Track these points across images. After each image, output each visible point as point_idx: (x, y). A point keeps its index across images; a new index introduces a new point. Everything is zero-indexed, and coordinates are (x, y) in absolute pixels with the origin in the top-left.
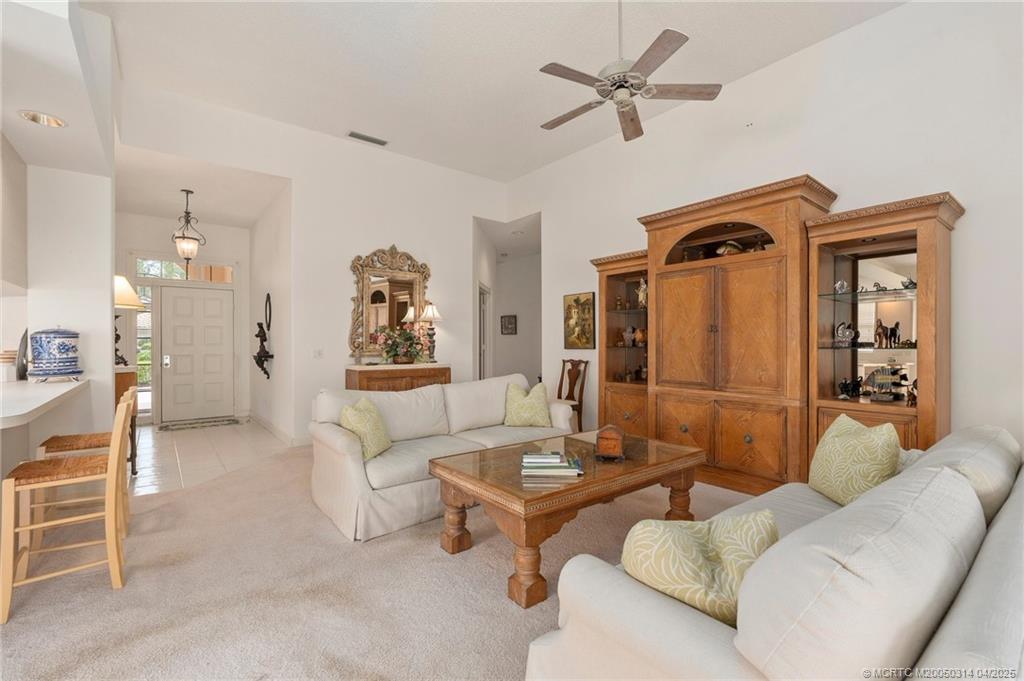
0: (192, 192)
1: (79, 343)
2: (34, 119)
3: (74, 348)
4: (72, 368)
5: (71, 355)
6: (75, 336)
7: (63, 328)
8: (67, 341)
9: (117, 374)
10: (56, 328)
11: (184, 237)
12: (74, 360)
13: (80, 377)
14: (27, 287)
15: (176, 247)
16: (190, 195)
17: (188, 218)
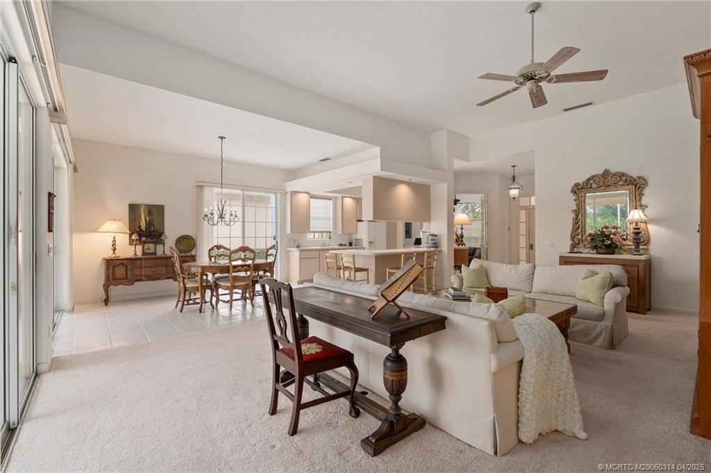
1: (438, 239)
13: (437, 248)
14: (430, 221)
16: (515, 167)
17: (514, 178)
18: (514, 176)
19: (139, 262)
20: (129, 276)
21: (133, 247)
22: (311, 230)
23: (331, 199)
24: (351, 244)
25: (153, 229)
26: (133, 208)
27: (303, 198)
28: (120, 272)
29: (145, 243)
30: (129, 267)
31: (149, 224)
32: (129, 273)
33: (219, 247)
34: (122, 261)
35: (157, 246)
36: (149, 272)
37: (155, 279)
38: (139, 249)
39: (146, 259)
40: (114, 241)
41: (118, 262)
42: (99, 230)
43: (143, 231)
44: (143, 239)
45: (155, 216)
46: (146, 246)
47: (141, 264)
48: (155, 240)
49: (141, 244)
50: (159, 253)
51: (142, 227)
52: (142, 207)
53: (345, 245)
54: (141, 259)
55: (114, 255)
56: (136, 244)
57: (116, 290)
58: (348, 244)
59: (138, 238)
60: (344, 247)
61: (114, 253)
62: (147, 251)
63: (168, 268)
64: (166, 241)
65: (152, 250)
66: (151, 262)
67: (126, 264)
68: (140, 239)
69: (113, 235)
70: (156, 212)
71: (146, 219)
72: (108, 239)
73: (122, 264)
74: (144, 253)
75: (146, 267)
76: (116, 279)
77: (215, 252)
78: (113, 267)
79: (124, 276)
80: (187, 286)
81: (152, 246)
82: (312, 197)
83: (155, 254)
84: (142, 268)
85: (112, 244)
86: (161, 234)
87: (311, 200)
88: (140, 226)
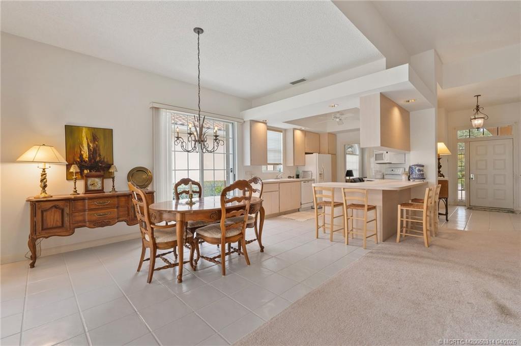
0: (480, 95)
1: (424, 169)
2: (409, 101)
3: (422, 171)
4: (422, 177)
5: (421, 173)
6: (423, 166)
7: (419, 164)
8: (420, 168)
9: (439, 181)
10: (417, 164)
11: (475, 119)
12: (423, 174)
13: (424, 180)
14: (410, 151)
15: (472, 124)
16: (479, 97)
17: (478, 108)
18: (478, 106)
19: (80, 203)
20: (67, 223)
21: (72, 183)
22: (268, 162)
23: (281, 132)
24: (298, 176)
25: (98, 159)
26: (71, 131)
27: (261, 127)
28: (53, 218)
29: (88, 176)
30: (67, 210)
31: (93, 153)
32: (66, 219)
33: (185, 181)
34: (56, 203)
35: (105, 181)
36: (95, 216)
37: (103, 224)
38: (80, 185)
39: (90, 199)
40: (44, 174)
41: (49, 205)
42: (20, 159)
43: (86, 162)
44: (86, 171)
45: (101, 143)
46: (90, 181)
47: (84, 206)
48: (102, 173)
49: (82, 178)
50: (108, 189)
51: (84, 156)
52: (84, 130)
53: (293, 177)
54: (83, 199)
55: (43, 195)
56: (76, 179)
57: (46, 244)
58: (295, 176)
59: (79, 171)
60: (292, 179)
61: (45, 192)
62: (91, 188)
63: (121, 209)
64: (116, 174)
65: (98, 186)
66: (96, 202)
67: (62, 207)
68: (81, 172)
69: (42, 166)
70: (102, 137)
71: (89, 146)
72: (35, 172)
73: (56, 207)
74: (87, 191)
75: (90, 210)
76: (46, 229)
77: (182, 187)
78: (42, 212)
79: (59, 224)
80: (158, 241)
81: (98, 181)
82: (269, 128)
83: (102, 191)
84: (85, 211)
85: (40, 178)
86: (109, 166)
87: (268, 131)
88: (81, 155)
